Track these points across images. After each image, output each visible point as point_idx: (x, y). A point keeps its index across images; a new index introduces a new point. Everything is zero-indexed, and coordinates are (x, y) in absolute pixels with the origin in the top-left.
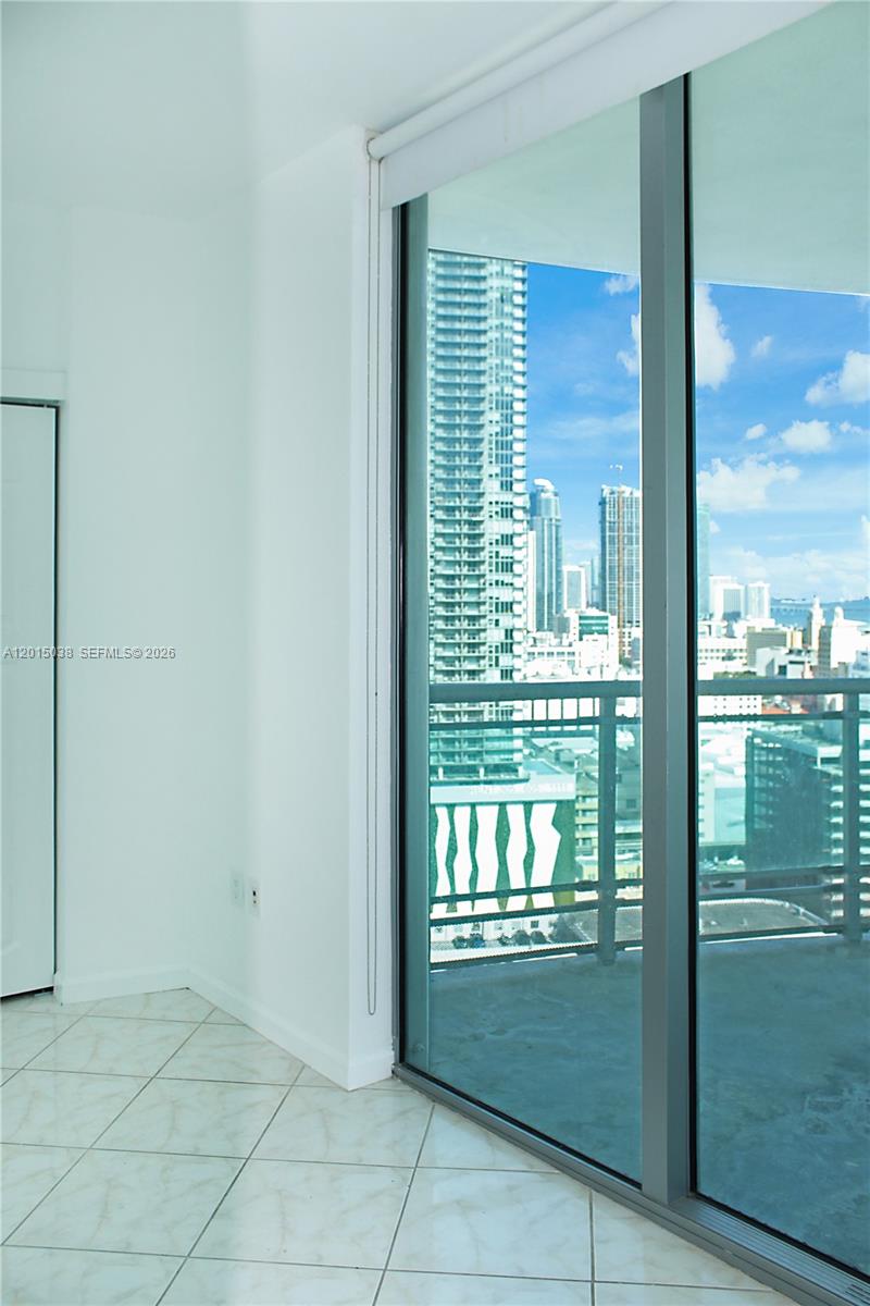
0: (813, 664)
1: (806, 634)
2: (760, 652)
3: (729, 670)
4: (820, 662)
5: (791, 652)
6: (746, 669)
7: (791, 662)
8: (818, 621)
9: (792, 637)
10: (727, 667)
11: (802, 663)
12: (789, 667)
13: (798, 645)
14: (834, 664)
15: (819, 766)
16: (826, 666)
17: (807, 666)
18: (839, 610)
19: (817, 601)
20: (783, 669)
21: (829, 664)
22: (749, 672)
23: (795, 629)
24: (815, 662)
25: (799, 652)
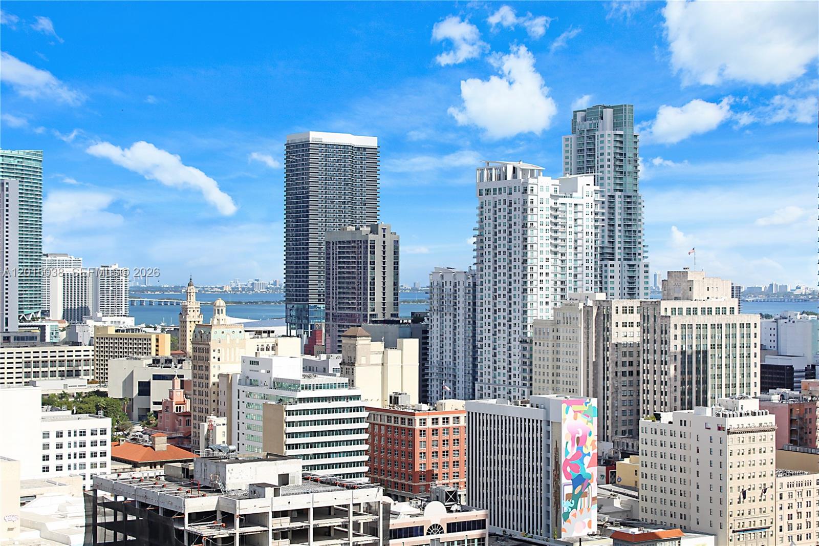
0: (185, 379)
1: (178, 334)
2: (112, 363)
3: (69, 391)
4: (194, 376)
5: (156, 362)
6: (94, 388)
7: (156, 377)
8: (194, 317)
9: (157, 340)
10: (65, 386)
11: (171, 377)
12: (154, 384)
13: (166, 352)
14: (213, 379)
15: (187, 527)
16: (204, 381)
17: (178, 381)
18: (220, 303)
19: (193, 290)
20: (145, 389)
21: (208, 378)
22: (98, 393)
23: (163, 330)
24: (188, 377)
25: (169, 361)
